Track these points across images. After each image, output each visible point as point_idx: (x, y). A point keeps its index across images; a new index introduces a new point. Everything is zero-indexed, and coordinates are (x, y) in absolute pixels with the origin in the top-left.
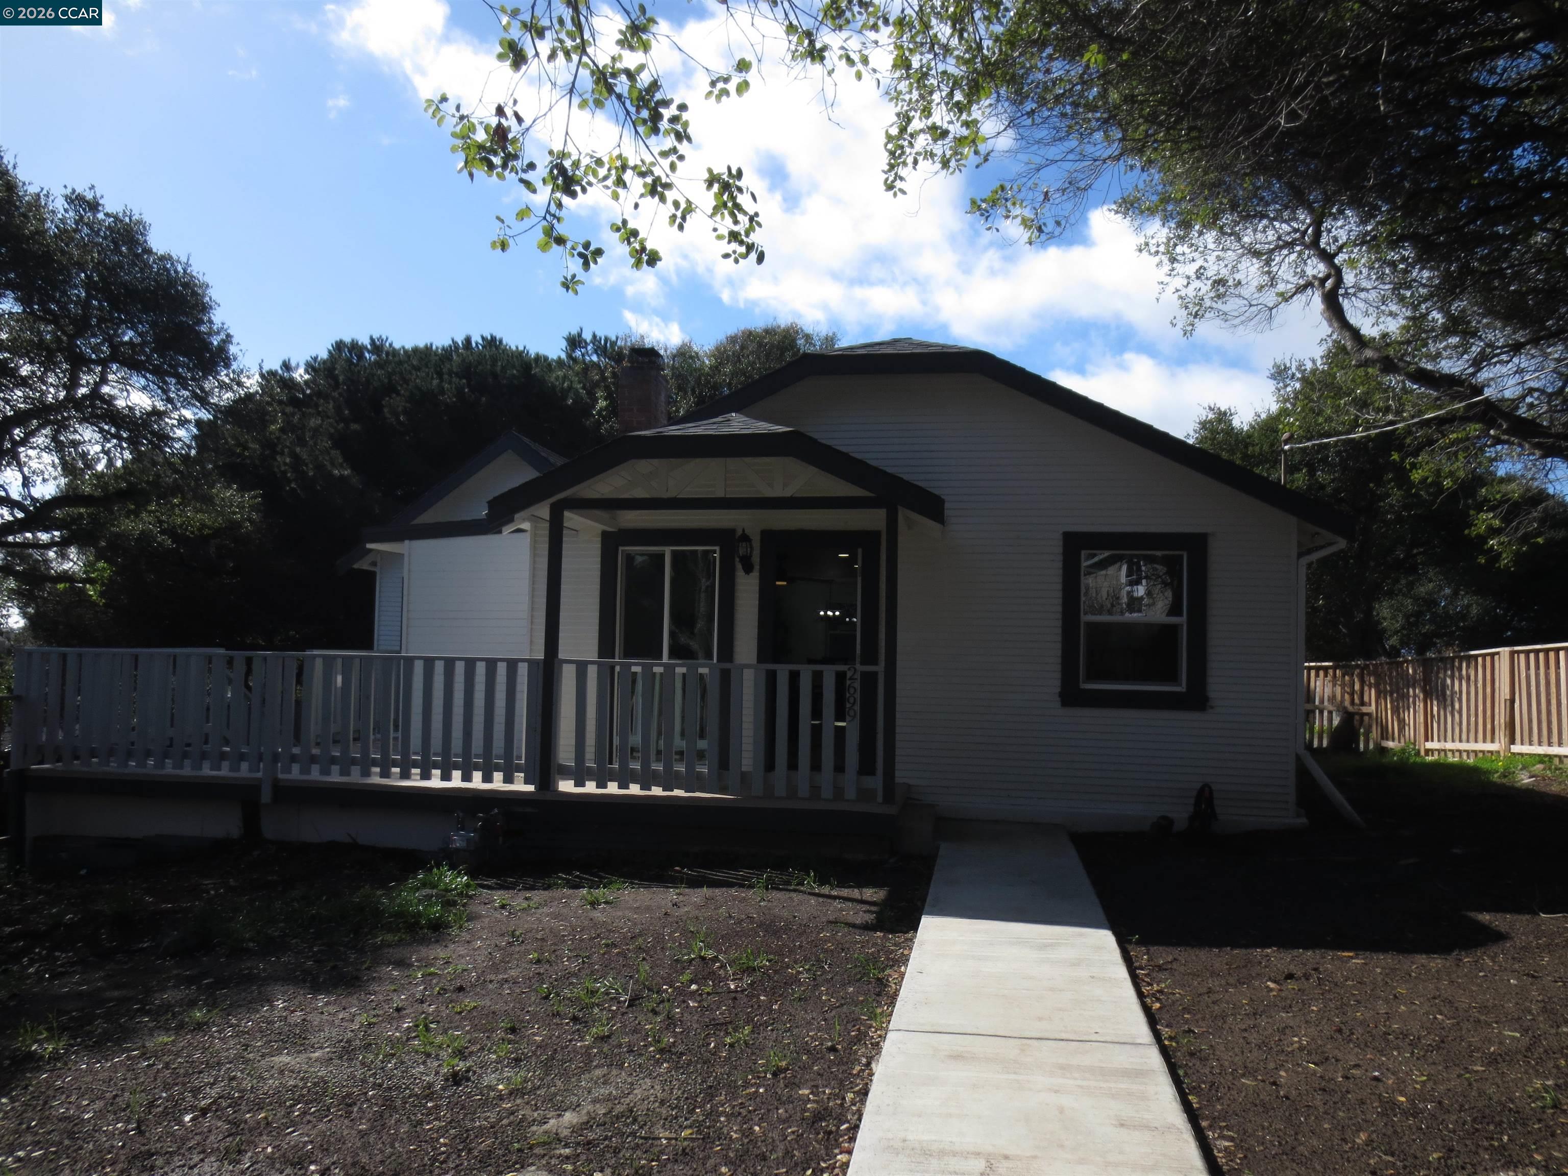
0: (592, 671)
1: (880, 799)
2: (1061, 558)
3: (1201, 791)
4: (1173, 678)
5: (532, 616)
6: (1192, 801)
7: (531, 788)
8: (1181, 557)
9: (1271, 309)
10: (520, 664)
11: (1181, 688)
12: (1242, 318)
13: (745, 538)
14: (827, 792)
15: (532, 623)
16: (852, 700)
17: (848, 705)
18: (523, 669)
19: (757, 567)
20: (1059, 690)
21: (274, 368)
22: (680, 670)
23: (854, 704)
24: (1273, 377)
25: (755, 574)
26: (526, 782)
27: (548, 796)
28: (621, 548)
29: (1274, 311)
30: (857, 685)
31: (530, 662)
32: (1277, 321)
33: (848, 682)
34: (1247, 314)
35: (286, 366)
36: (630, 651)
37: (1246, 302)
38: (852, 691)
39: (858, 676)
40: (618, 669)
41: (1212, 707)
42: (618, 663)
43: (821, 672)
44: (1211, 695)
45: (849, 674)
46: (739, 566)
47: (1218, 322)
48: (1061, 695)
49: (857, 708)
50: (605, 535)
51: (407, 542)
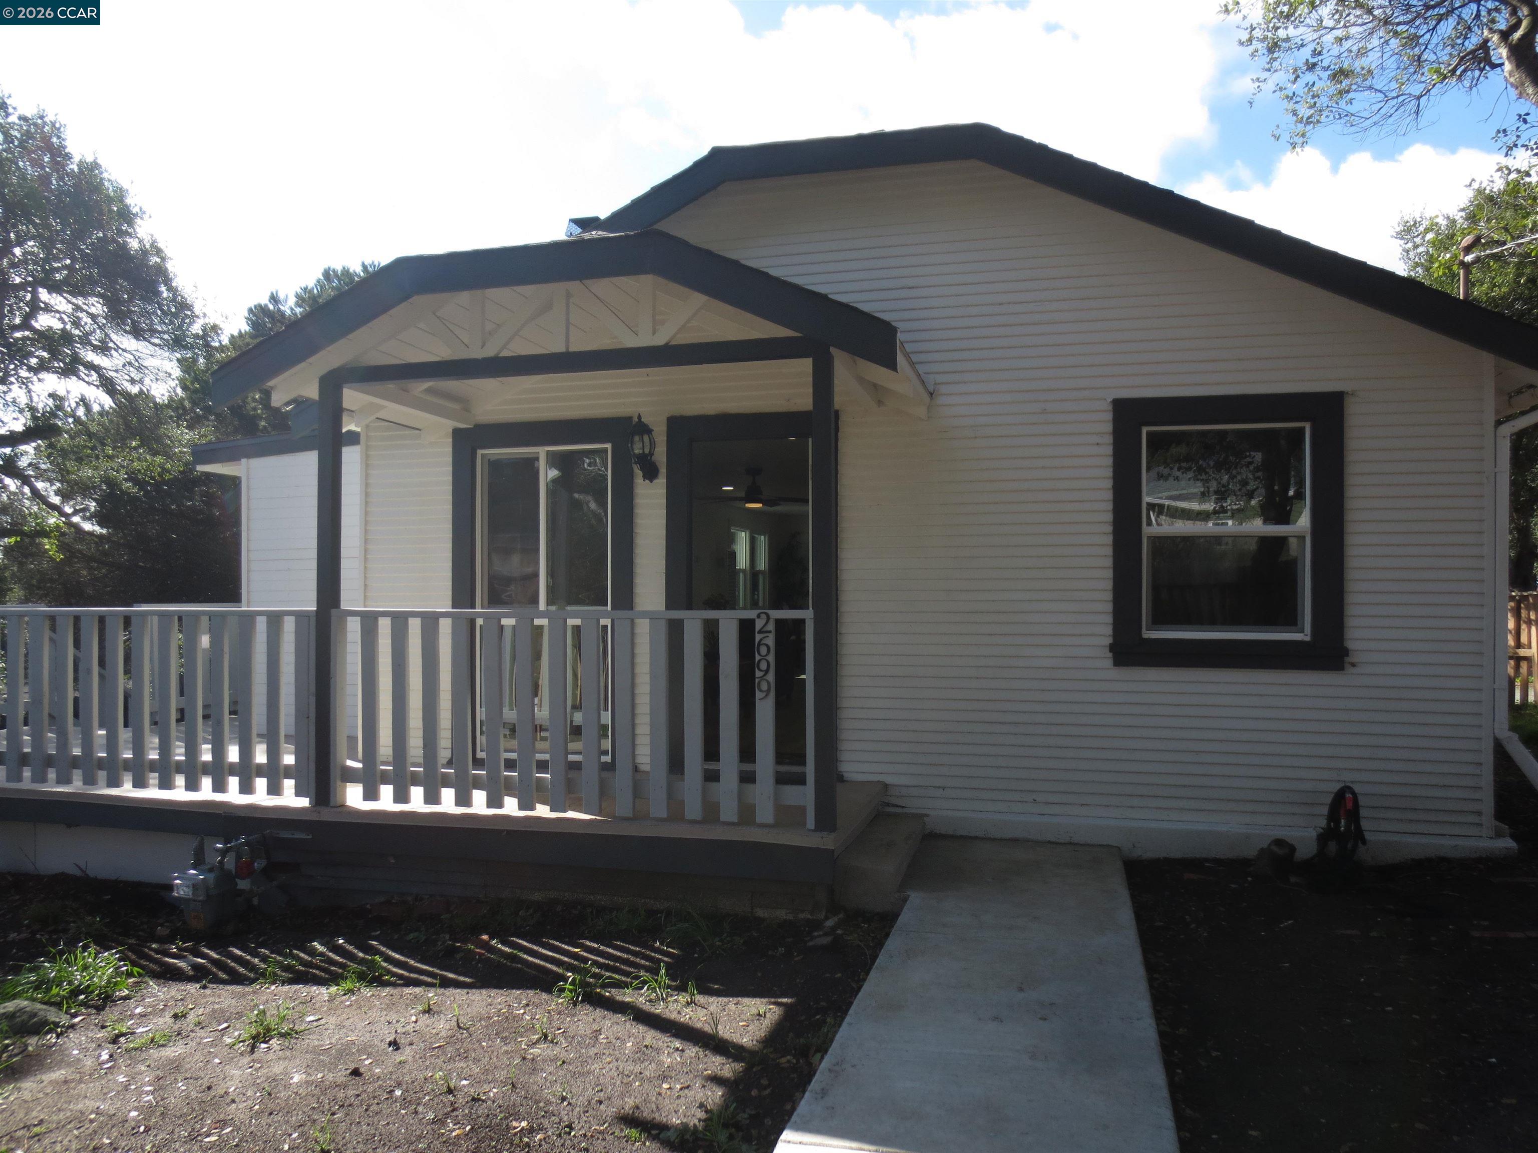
0: (445, 627)
1: (811, 823)
2: (1109, 439)
3: (1340, 796)
4: (1291, 620)
5: (366, 551)
6: (1325, 810)
7: (304, 802)
8: (1301, 431)
9: (1419, 98)
10: (287, 618)
11: (1303, 635)
12: (1375, 119)
13: (642, 429)
14: (729, 811)
15: (366, 559)
16: (764, 666)
17: (758, 674)
18: (289, 624)
19: (663, 470)
20: (1109, 641)
21: (263, 303)
22: (508, 622)
23: (767, 671)
24: (1400, 235)
25: (661, 481)
26: (298, 794)
27: (327, 815)
28: (480, 452)
29: (1423, 100)
30: (770, 641)
31: (299, 615)
32: (1427, 116)
33: (758, 637)
34: (1383, 111)
35: (274, 299)
36: (495, 598)
37: (1380, 96)
38: (764, 650)
39: (771, 627)
40: (480, 622)
41: (1353, 665)
42: (480, 615)
43: (716, 622)
44: (1350, 645)
45: (759, 624)
46: (638, 473)
47: (1338, 126)
48: (1112, 648)
49: (771, 677)
50: (457, 434)
51: (244, 461)
